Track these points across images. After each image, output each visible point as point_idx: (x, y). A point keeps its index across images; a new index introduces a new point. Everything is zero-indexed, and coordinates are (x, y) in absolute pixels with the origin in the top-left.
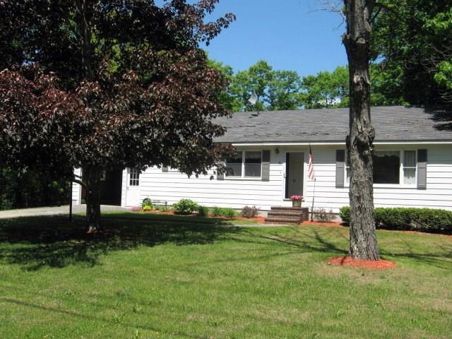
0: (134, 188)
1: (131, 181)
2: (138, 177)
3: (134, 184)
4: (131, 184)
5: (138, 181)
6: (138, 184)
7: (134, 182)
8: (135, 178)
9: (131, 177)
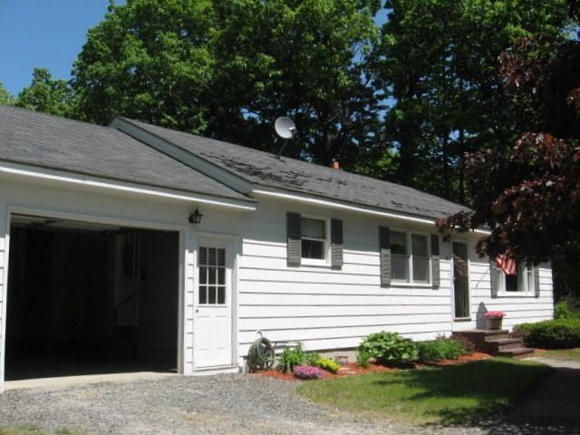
0: (212, 310)
1: (202, 290)
2: (222, 280)
3: (212, 301)
4: (202, 300)
5: (222, 291)
6: (222, 300)
7: (212, 294)
8: (212, 281)
9: (202, 280)
